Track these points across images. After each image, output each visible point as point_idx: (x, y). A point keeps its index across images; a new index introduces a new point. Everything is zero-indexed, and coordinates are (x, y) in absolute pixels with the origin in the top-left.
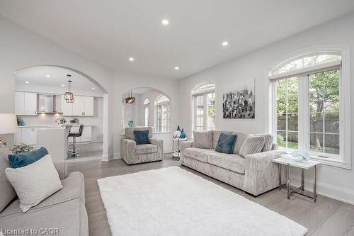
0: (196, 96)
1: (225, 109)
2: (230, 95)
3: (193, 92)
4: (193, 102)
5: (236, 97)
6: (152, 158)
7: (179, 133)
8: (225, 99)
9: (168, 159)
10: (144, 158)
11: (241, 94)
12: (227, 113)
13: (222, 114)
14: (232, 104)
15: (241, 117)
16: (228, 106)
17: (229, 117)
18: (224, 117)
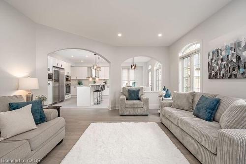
0: (183, 58)
1: (211, 68)
2: (217, 52)
3: (180, 55)
4: (180, 64)
5: (223, 53)
6: (139, 112)
7: (164, 93)
8: (211, 57)
9: (154, 114)
10: (132, 112)
11: (231, 49)
12: (213, 73)
13: (207, 74)
14: (220, 62)
15: (231, 77)
16: (215, 65)
17: (215, 77)
18: (210, 77)
